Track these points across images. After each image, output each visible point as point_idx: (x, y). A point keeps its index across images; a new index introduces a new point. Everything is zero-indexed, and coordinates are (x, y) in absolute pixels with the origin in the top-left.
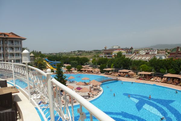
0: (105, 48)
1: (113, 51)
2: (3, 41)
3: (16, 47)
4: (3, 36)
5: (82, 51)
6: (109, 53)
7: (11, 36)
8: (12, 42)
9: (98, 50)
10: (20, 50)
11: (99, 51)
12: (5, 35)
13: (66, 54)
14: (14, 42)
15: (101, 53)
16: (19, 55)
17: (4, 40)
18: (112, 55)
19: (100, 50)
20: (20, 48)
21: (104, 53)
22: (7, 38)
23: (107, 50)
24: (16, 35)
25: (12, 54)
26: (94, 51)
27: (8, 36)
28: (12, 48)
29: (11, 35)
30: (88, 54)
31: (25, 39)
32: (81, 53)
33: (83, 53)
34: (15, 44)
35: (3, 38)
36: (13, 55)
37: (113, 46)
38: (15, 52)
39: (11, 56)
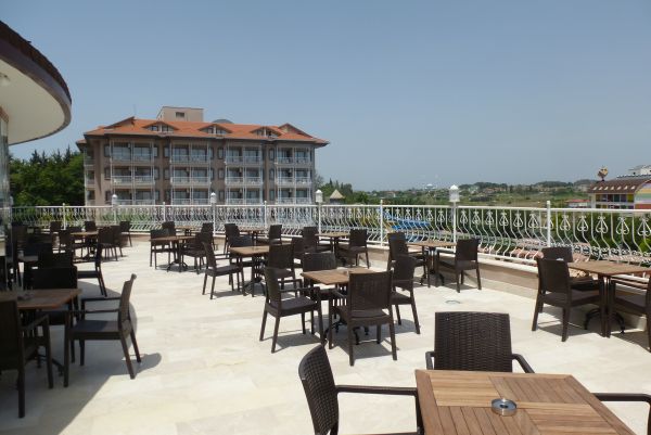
0: (600, 174)
1: (637, 186)
2: (264, 151)
3: (298, 170)
4: (265, 137)
5: (495, 185)
6: (617, 196)
7: (286, 135)
8: (288, 154)
9: (558, 184)
10: (309, 177)
11: (564, 185)
12: (270, 132)
13: (432, 194)
14: (294, 154)
15: (572, 192)
16: (305, 196)
17: (268, 147)
18: (632, 201)
19: (570, 184)
20: (309, 174)
21: (594, 196)
22: (275, 142)
23: (610, 184)
24: (300, 133)
25: (288, 190)
26: (545, 185)
27: (279, 135)
28: (288, 173)
29: (285, 131)
30: (521, 197)
31: (324, 145)
32: (490, 191)
33: (499, 192)
34: (297, 161)
35: (266, 142)
36: (290, 195)
37: (639, 168)
38: (294, 184)
39: (283, 196)
